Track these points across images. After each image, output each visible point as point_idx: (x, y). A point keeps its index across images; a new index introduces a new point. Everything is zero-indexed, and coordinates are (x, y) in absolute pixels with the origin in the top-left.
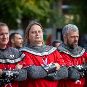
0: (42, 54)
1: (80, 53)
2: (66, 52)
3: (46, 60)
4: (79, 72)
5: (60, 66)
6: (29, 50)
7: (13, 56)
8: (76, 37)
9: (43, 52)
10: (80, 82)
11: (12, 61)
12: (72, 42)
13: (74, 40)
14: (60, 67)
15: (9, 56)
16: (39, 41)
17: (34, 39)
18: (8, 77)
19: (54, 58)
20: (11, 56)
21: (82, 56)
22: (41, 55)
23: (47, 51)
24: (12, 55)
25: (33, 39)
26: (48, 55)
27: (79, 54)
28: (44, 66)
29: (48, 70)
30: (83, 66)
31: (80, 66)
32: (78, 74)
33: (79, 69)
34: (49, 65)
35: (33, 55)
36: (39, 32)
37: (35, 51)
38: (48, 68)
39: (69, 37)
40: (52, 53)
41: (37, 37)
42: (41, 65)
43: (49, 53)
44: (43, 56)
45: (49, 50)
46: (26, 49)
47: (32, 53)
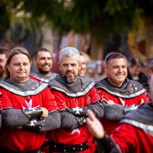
0: (25, 93)
1: (84, 89)
2: (58, 89)
3: (31, 101)
4: (76, 118)
5: (49, 111)
6: (7, 86)
8: (69, 64)
9: (28, 90)
10: (79, 132)
14: (49, 114)
16: (23, 77)
19: (42, 99)
22: (24, 95)
23: (34, 90)
26: (33, 95)
28: (25, 110)
29: (29, 116)
32: (74, 120)
33: (76, 113)
34: (33, 108)
35: (12, 93)
36: (25, 64)
37: (17, 88)
38: (30, 112)
40: (41, 92)
42: (22, 109)
43: (36, 93)
44: (27, 96)
45: (36, 88)
46: (4, 84)
47: (12, 90)
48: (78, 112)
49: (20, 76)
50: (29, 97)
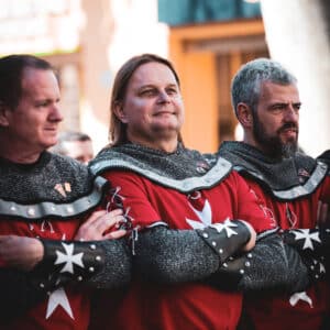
1: (306, 179)
5: (258, 234)
7: (68, 187)
8: (291, 106)
10: (310, 301)
11: (66, 211)
12: (276, 129)
13: (284, 121)
15: (52, 187)
16: (171, 128)
17: (150, 119)
18: (64, 270)
20: (59, 187)
21: (315, 191)
24: (63, 182)
25: (144, 118)
27: (302, 184)
30: (320, 236)
31: (310, 233)
33: (305, 246)
36: (170, 90)
39: (260, 109)
41: (163, 109)
45: (207, 170)
48: (308, 244)
49: (162, 121)
50: (199, 196)
